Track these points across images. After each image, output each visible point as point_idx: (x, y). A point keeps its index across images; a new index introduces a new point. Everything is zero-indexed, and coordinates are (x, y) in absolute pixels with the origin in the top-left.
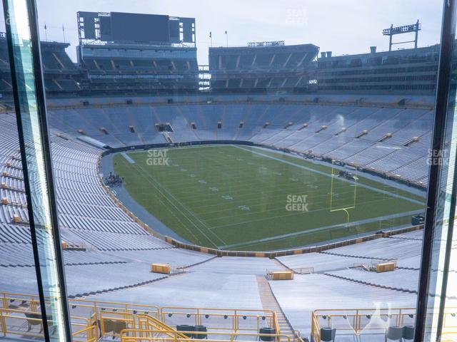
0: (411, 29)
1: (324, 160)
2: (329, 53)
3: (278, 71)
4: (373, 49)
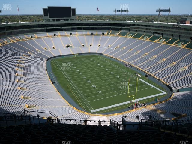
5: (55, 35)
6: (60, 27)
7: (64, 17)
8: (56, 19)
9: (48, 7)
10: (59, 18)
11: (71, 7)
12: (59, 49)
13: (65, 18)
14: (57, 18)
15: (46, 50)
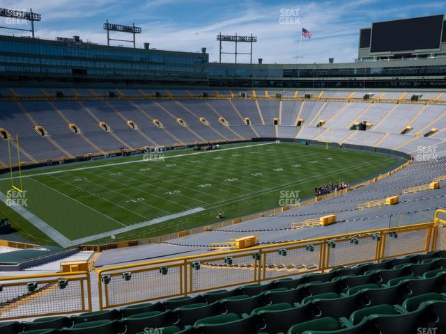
5: (366, 97)
6: (390, 78)
7: (414, 49)
8: (388, 54)
9: (375, 25)
10: (396, 53)
11: (442, 16)
12: (328, 129)
13: (417, 52)
14: (392, 51)
15: (296, 124)
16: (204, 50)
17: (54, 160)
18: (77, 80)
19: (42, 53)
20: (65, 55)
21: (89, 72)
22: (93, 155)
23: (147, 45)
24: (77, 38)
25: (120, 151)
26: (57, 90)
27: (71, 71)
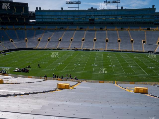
0: (77, 3)
1: (84, 50)
2: (40, 8)
3: (13, 14)
4: (62, 8)
16: (153, 6)
17: (49, 48)
18: (91, 23)
19: (79, 15)
20: (87, 14)
21: (95, 20)
22: (64, 48)
23: (122, 7)
24: (92, 8)
25: (74, 48)
26: (81, 27)
27: (88, 20)
